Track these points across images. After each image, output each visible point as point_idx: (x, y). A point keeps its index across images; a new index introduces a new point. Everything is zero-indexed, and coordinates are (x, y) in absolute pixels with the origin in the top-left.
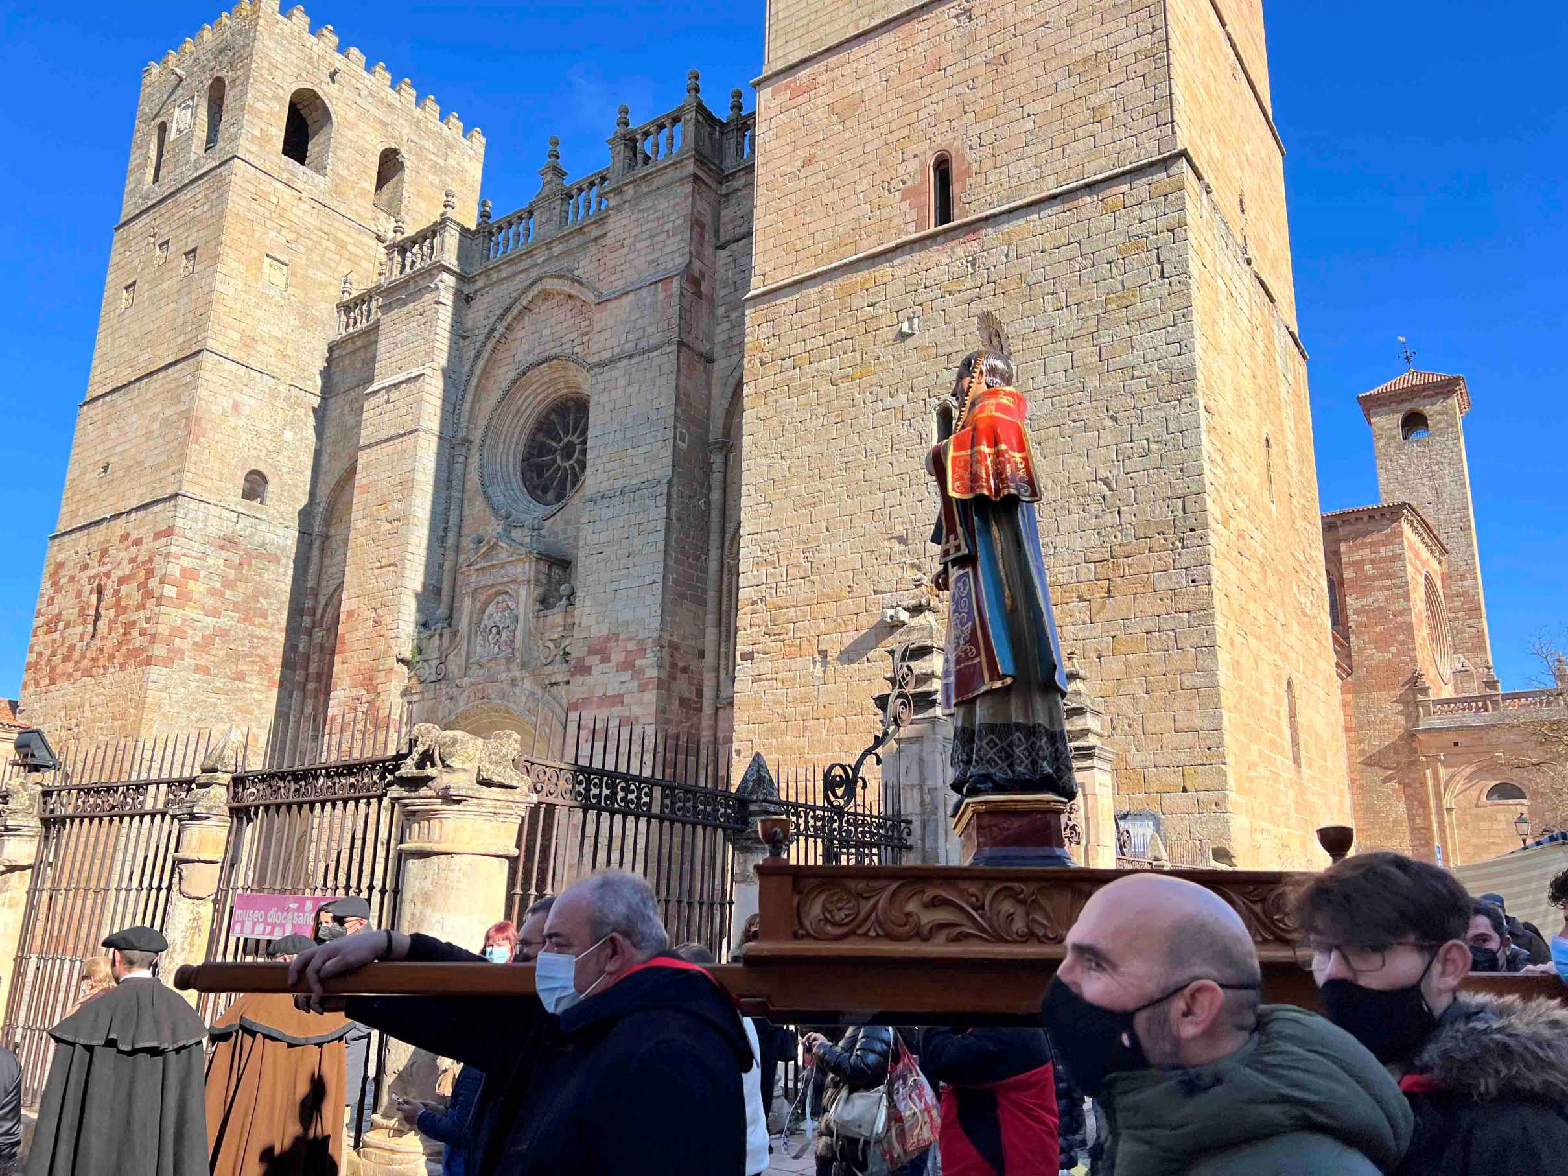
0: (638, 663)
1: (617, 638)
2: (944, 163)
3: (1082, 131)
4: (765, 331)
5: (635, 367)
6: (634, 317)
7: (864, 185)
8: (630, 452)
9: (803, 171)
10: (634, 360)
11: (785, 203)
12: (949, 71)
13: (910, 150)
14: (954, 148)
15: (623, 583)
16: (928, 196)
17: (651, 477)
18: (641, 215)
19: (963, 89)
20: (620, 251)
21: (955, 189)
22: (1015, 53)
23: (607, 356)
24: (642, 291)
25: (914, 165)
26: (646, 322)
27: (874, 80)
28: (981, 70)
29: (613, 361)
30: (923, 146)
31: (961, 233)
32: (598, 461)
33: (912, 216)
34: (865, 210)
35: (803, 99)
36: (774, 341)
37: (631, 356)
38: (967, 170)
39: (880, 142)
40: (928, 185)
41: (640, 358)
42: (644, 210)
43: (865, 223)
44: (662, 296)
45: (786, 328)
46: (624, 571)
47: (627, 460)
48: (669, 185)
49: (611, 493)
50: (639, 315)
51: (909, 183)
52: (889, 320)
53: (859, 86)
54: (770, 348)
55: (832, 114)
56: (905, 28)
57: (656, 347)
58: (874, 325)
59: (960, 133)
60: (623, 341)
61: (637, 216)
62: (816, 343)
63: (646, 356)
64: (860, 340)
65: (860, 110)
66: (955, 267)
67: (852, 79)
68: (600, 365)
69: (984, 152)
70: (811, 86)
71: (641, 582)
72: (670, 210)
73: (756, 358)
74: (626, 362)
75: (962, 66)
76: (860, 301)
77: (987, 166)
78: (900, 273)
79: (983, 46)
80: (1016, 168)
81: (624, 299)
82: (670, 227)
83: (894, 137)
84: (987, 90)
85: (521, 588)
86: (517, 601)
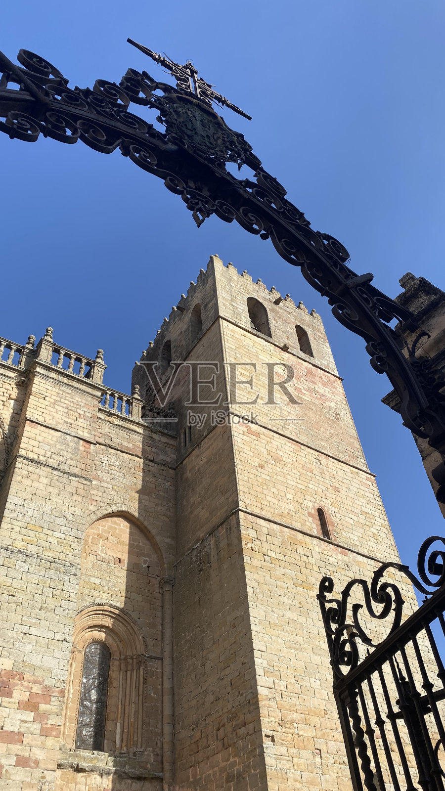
0: (43, 707)
1: (22, 679)
2: (320, 512)
3: (371, 539)
4: (252, 534)
5: (56, 477)
6: (58, 447)
7: (290, 496)
8: (45, 531)
9: (259, 469)
10: (55, 472)
11: (252, 476)
12: (317, 477)
13: (307, 497)
14: (326, 510)
15: (33, 631)
16: (318, 522)
17: (62, 557)
18: (61, 392)
19: (324, 488)
20: (42, 400)
21: (330, 528)
22: (340, 490)
23: (31, 455)
24: (67, 436)
25: (310, 504)
26: (69, 455)
27: (286, 456)
28: (329, 487)
29: (38, 462)
30: (313, 500)
31: (340, 549)
32: (15, 522)
33: (314, 526)
34: (292, 508)
35: (254, 437)
36: (259, 543)
37: (54, 469)
38: (333, 523)
39: (294, 484)
40: (317, 517)
41: (61, 474)
42: (64, 391)
43: (293, 513)
44: (82, 448)
45: (264, 538)
46: (34, 621)
47: (42, 535)
48: (84, 391)
49: (28, 553)
50: (63, 448)
51: (310, 511)
52: (316, 569)
53: (281, 453)
54: (256, 545)
55: (269, 454)
56: (295, 446)
57: (75, 476)
58: (309, 567)
59: (327, 505)
60: (49, 454)
61: (57, 391)
62: (281, 557)
63: (67, 476)
64: (304, 570)
65: (282, 463)
66: (340, 562)
67: (276, 447)
68: (26, 458)
69: (338, 520)
70: (258, 435)
71: (51, 635)
72: (83, 404)
73: (250, 545)
74: (49, 470)
75: (322, 479)
76: (300, 550)
77: (340, 527)
78: (317, 549)
79: (328, 478)
80: (351, 536)
81: (52, 431)
82: (82, 413)
83: (299, 486)
84: (333, 496)
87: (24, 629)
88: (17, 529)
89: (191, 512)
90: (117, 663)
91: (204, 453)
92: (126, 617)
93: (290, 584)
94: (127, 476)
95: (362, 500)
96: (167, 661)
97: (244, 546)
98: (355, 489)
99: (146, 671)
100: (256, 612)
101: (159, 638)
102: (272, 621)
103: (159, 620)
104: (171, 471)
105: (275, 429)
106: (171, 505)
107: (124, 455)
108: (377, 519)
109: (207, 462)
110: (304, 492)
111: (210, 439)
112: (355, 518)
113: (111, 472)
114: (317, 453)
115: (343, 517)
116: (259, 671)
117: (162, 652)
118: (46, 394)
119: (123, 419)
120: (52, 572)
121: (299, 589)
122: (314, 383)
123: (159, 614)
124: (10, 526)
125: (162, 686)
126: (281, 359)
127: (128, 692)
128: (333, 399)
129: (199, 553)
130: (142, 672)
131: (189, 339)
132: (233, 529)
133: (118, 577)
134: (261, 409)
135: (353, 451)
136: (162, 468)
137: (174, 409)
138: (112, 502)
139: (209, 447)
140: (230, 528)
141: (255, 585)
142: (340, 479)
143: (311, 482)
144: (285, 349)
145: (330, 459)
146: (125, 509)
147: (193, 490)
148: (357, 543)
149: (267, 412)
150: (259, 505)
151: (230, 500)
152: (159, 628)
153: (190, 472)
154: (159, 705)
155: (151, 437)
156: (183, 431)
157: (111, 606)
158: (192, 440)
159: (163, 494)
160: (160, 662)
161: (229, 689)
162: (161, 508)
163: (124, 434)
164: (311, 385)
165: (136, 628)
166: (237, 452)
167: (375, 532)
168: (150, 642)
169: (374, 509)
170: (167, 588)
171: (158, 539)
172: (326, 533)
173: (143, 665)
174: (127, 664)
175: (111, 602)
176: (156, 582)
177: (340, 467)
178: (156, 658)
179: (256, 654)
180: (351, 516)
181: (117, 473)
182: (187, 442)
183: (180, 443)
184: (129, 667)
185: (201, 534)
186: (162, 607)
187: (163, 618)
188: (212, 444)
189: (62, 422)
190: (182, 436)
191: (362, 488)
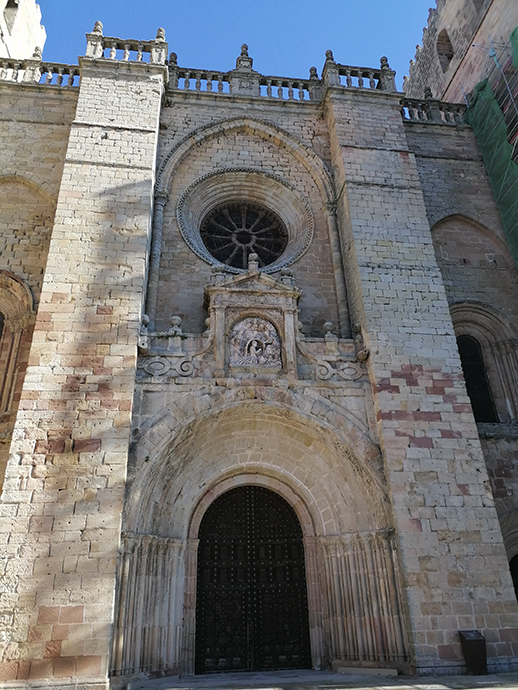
0: (448, 390)
1: (422, 370)
5: (387, 194)
6: (379, 164)
8: (395, 244)
10: (385, 189)
15: (416, 330)
17: (419, 263)
18: (361, 112)
20: (346, 125)
23: (359, 179)
24: (384, 152)
26: (391, 170)
29: (366, 184)
32: (366, 242)
37: (383, 186)
41: (391, 190)
42: (363, 110)
44: (401, 160)
46: (414, 322)
47: (394, 248)
48: (382, 105)
50: (384, 164)
57: (404, 188)
60: (373, 175)
61: (358, 111)
63: (396, 190)
68: (354, 183)
71: (433, 332)
72: (385, 118)
74: (379, 188)
81: (368, 151)
82: (388, 126)
85: (286, 316)
86: (278, 325)
87: (408, 330)
88: (369, 248)
90: (489, 350)
118: (349, 118)
119: (426, 125)
120: (414, 278)
124: (363, 246)
127: (508, 373)
133: (468, 276)
146: (456, 212)
157: (470, 302)
174: (499, 350)
175: (469, 299)
181: (437, 180)
184: (504, 352)
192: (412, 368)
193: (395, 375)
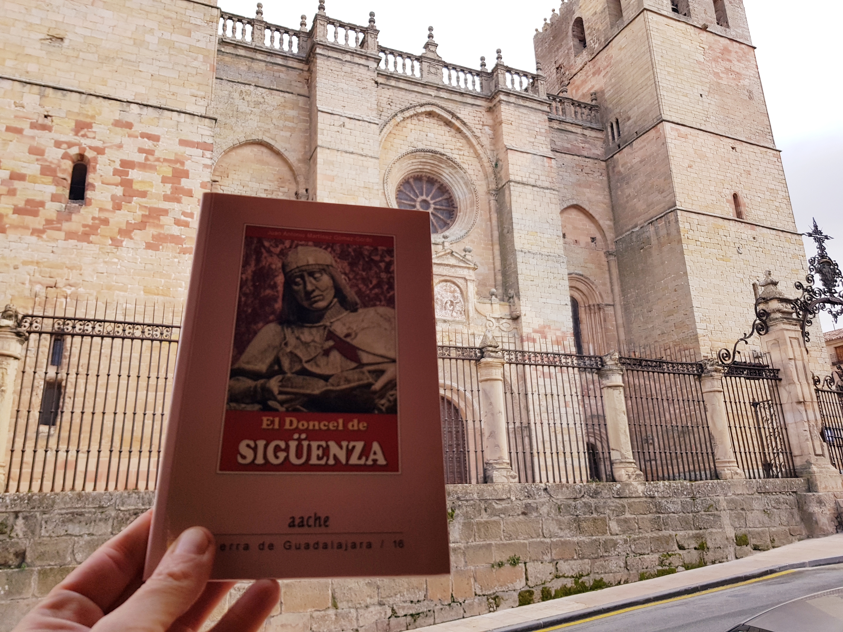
0: (564, 342)
1: (550, 328)
2: (735, 196)
3: (774, 212)
4: (687, 226)
5: (536, 193)
6: (532, 167)
7: (712, 188)
8: (539, 234)
9: (689, 169)
10: (535, 189)
11: (684, 177)
12: (733, 165)
13: (726, 186)
14: (740, 194)
15: (549, 301)
16: (734, 206)
17: (552, 251)
18: (521, 115)
19: (738, 174)
20: (510, 126)
21: (742, 209)
22: (751, 173)
23: (518, 179)
24: (535, 156)
25: (728, 192)
26: (539, 173)
27: (709, 151)
28: (743, 172)
29: (523, 184)
30: (730, 187)
31: (749, 226)
32: (520, 231)
33: (731, 210)
34: (714, 198)
35: (683, 140)
36: (691, 232)
37: (533, 186)
38: (745, 204)
39: (715, 176)
40: (733, 202)
41: (539, 189)
42: (522, 113)
43: (715, 203)
44: (547, 164)
45: (695, 229)
46: (548, 294)
47: (538, 237)
48: (536, 109)
49: (534, 252)
50: (535, 167)
51: (727, 197)
52: (732, 245)
53: (704, 149)
54: (691, 234)
55: (696, 153)
56: (716, 139)
57: (547, 189)
58: (728, 244)
59: (740, 189)
60: (527, 176)
61: (518, 114)
62: (708, 240)
63: (542, 190)
64: (724, 247)
65: (706, 159)
66: (749, 237)
67: (700, 145)
68: (515, 182)
69: (748, 201)
70: (685, 137)
71: (558, 302)
72: (537, 122)
73: (686, 235)
74: (530, 187)
75: (737, 166)
76: (721, 232)
77: (750, 206)
78: (733, 229)
79: (742, 163)
80: (759, 212)
81: (525, 154)
82: (538, 130)
83: (719, 177)
84: (746, 180)
85: (469, 283)
86: (463, 290)
87: (544, 300)
88: (523, 236)
89: (627, 202)
90: (583, 309)
91: (636, 152)
92: (586, 280)
93: (714, 260)
94: (572, 175)
95: (768, 177)
96: (618, 307)
97: (682, 237)
98: (763, 169)
99: (604, 314)
100: (694, 282)
101: (610, 291)
102: (704, 287)
103: (608, 280)
104: (603, 164)
105: (698, 126)
106: (606, 193)
107: (567, 156)
108: (780, 192)
109: (641, 162)
110: (723, 181)
111: (643, 141)
112: (762, 196)
113: (561, 173)
114: (733, 141)
115: (752, 197)
116: (697, 320)
117: (614, 301)
118: (512, 119)
119: (561, 122)
120: (550, 262)
121: (721, 262)
122: (730, 61)
123: (607, 276)
124: (519, 235)
125: (616, 321)
126: (700, 41)
127: (594, 326)
128: (747, 75)
129: (638, 236)
130: (602, 314)
131: (607, 24)
132: (673, 223)
133: (578, 253)
134: (686, 107)
135: (762, 129)
136: (596, 161)
137: (596, 100)
138: (565, 199)
139: (642, 148)
140: (669, 222)
141: (691, 264)
142: (752, 162)
143: (729, 171)
144: (705, 28)
145: (744, 144)
146: (575, 203)
147: (627, 183)
148: (764, 218)
149: (692, 109)
150: (691, 201)
151: (668, 199)
152: (609, 285)
153: (622, 167)
154: (615, 333)
155: (583, 134)
156: (610, 124)
157: (576, 274)
158: (622, 136)
159: (598, 185)
160: (612, 307)
161: (674, 329)
162: (599, 197)
163: (563, 135)
164: (727, 64)
165: (594, 287)
166: (672, 158)
167: (777, 204)
168: (604, 295)
169: (777, 184)
170: (612, 258)
171: (601, 222)
172: (739, 214)
173: (602, 310)
174: (590, 309)
175: (576, 271)
176: (602, 254)
177: (752, 150)
178: (610, 305)
179: (695, 309)
180: (759, 195)
181: (565, 174)
182: (616, 137)
183: (607, 136)
184: (592, 311)
185: (640, 221)
186: (609, 270)
187: (611, 279)
188: (645, 146)
189: (527, 142)
190: (609, 129)
191: (769, 165)
192: (544, 327)
193: (535, 331)
